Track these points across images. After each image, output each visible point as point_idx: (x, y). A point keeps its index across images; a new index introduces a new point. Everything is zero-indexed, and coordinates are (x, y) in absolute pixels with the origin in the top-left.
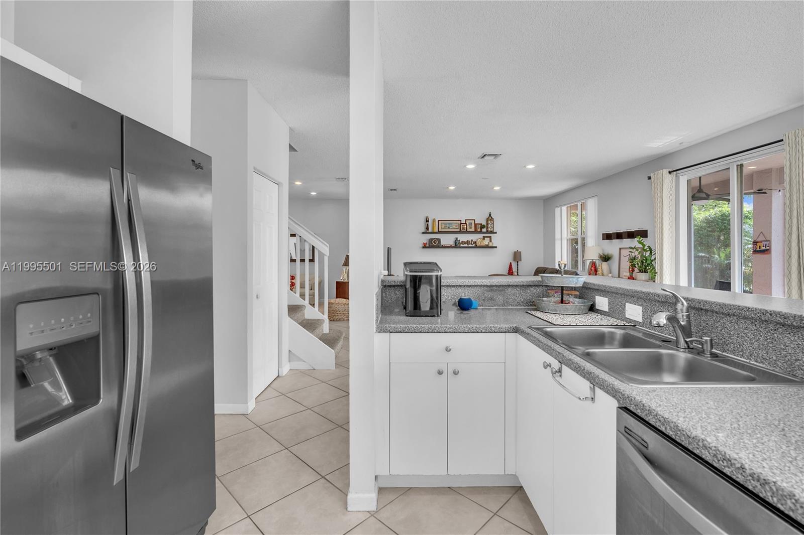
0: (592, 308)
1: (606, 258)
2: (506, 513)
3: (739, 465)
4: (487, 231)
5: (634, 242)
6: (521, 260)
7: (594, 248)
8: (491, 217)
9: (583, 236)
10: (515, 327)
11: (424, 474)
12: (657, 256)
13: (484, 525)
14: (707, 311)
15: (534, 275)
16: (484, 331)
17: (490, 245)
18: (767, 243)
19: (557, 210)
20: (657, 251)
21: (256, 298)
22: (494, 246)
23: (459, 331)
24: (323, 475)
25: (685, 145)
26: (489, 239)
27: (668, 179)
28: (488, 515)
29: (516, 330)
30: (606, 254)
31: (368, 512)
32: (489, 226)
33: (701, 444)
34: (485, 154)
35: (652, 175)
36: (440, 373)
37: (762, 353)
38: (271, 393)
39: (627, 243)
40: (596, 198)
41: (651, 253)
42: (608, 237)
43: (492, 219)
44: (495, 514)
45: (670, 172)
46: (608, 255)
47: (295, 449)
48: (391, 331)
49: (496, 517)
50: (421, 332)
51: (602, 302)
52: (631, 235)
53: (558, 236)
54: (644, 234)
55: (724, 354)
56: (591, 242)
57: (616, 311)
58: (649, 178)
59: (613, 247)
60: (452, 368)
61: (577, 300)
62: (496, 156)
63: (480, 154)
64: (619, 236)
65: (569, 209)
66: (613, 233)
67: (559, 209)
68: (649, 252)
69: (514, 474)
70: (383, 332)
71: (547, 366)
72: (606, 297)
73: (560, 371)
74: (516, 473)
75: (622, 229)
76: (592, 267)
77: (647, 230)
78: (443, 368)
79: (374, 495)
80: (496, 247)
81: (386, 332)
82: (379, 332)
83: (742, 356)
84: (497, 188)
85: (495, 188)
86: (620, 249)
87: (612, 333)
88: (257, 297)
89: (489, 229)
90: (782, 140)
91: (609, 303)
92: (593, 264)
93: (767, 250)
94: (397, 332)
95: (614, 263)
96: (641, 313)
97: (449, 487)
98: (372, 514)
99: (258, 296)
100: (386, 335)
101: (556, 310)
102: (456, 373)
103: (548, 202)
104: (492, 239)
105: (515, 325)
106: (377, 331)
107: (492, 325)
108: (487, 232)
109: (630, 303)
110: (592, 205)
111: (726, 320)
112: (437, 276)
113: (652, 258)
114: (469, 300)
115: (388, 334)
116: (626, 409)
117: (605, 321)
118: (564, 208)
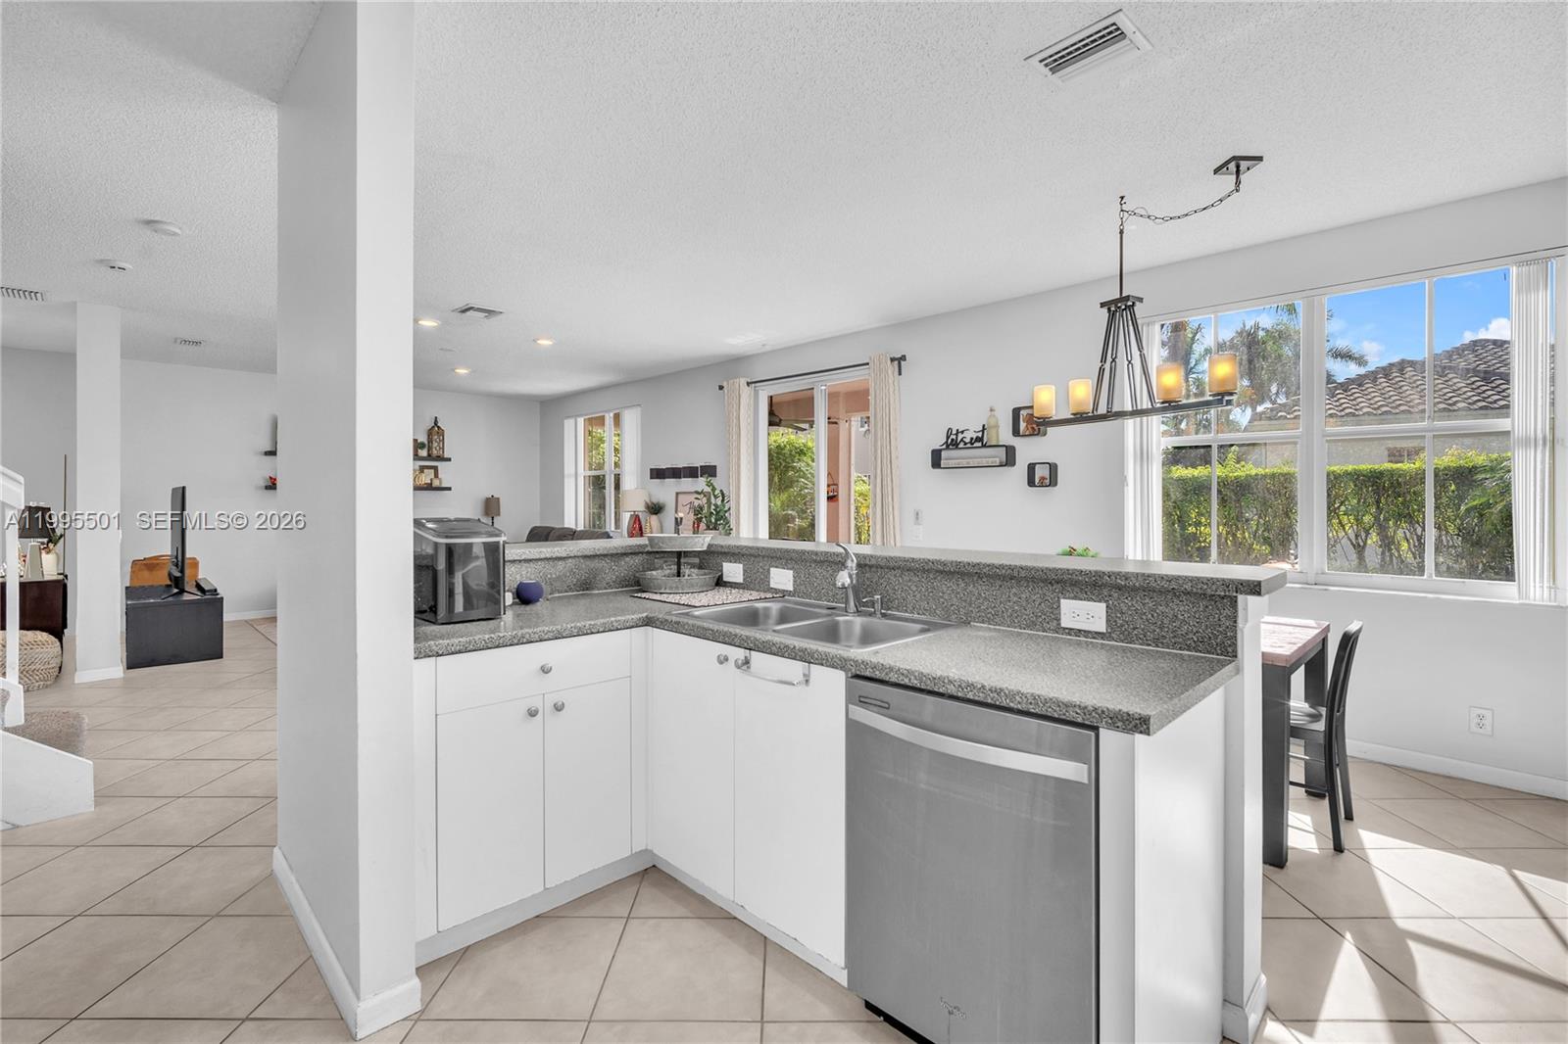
0: (720, 582)
1: (655, 509)
2: (643, 909)
3: (979, 686)
4: (429, 455)
5: (701, 483)
6: (499, 515)
7: (636, 490)
8: (439, 427)
9: (617, 471)
10: (647, 617)
12: (732, 504)
13: (621, 937)
14: (871, 567)
15: (528, 540)
16: (601, 630)
17: (436, 483)
18: (834, 487)
19: (569, 424)
20: (733, 497)
22: (443, 486)
23: (564, 635)
24: (243, 1017)
25: (768, 348)
26: (433, 471)
27: (746, 393)
28: (618, 925)
29: (649, 622)
30: (655, 501)
31: (409, 1017)
32: (435, 444)
33: (946, 681)
34: (470, 306)
35: (725, 384)
36: (532, 713)
37: (924, 604)
39: (687, 484)
40: (639, 409)
41: (723, 501)
42: (658, 474)
43: (441, 433)
44: (628, 918)
45: (748, 384)
46: (658, 503)
48: (441, 652)
49: (631, 921)
50: (498, 647)
51: (733, 571)
52: (692, 472)
53: (569, 469)
54: (709, 471)
55: (889, 612)
56: (629, 483)
57: (755, 581)
58: (721, 388)
59: (665, 491)
60: (551, 701)
61: (696, 571)
62: (490, 313)
63: (461, 304)
64: (676, 473)
65: (587, 422)
66: (684, 468)
67: (572, 421)
68: (721, 498)
69: (644, 848)
70: (425, 657)
71: (723, 660)
72: (740, 563)
73: (747, 662)
74: (647, 845)
75: (681, 463)
76: (635, 523)
77: (715, 466)
78: (537, 703)
79: (416, 982)
80: (450, 489)
81: (430, 656)
82: (419, 658)
83: (906, 611)
84: (462, 371)
85: (457, 371)
86: (677, 494)
87: (767, 609)
89: (435, 452)
90: (868, 364)
91: (745, 571)
92: (636, 519)
93: (834, 496)
95: (669, 517)
96: (792, 579)
97: (537, 916)
98: (417, 1018)
100: (430, 662)
101: (677, 588)
102: (558, 708)
103: (550, 408)
104: (439, 472)
105: (645, 615)
106: (415, 656)
107: (613, 619)
108: (430, 457)
109: (777, 567)
110: (631, 419)
111: (891, 575)
113: (726, 509)
114: (537, 585)
115: (433, 659)
116: (857, 677)
117: (747, 595)
118: (581, 421)
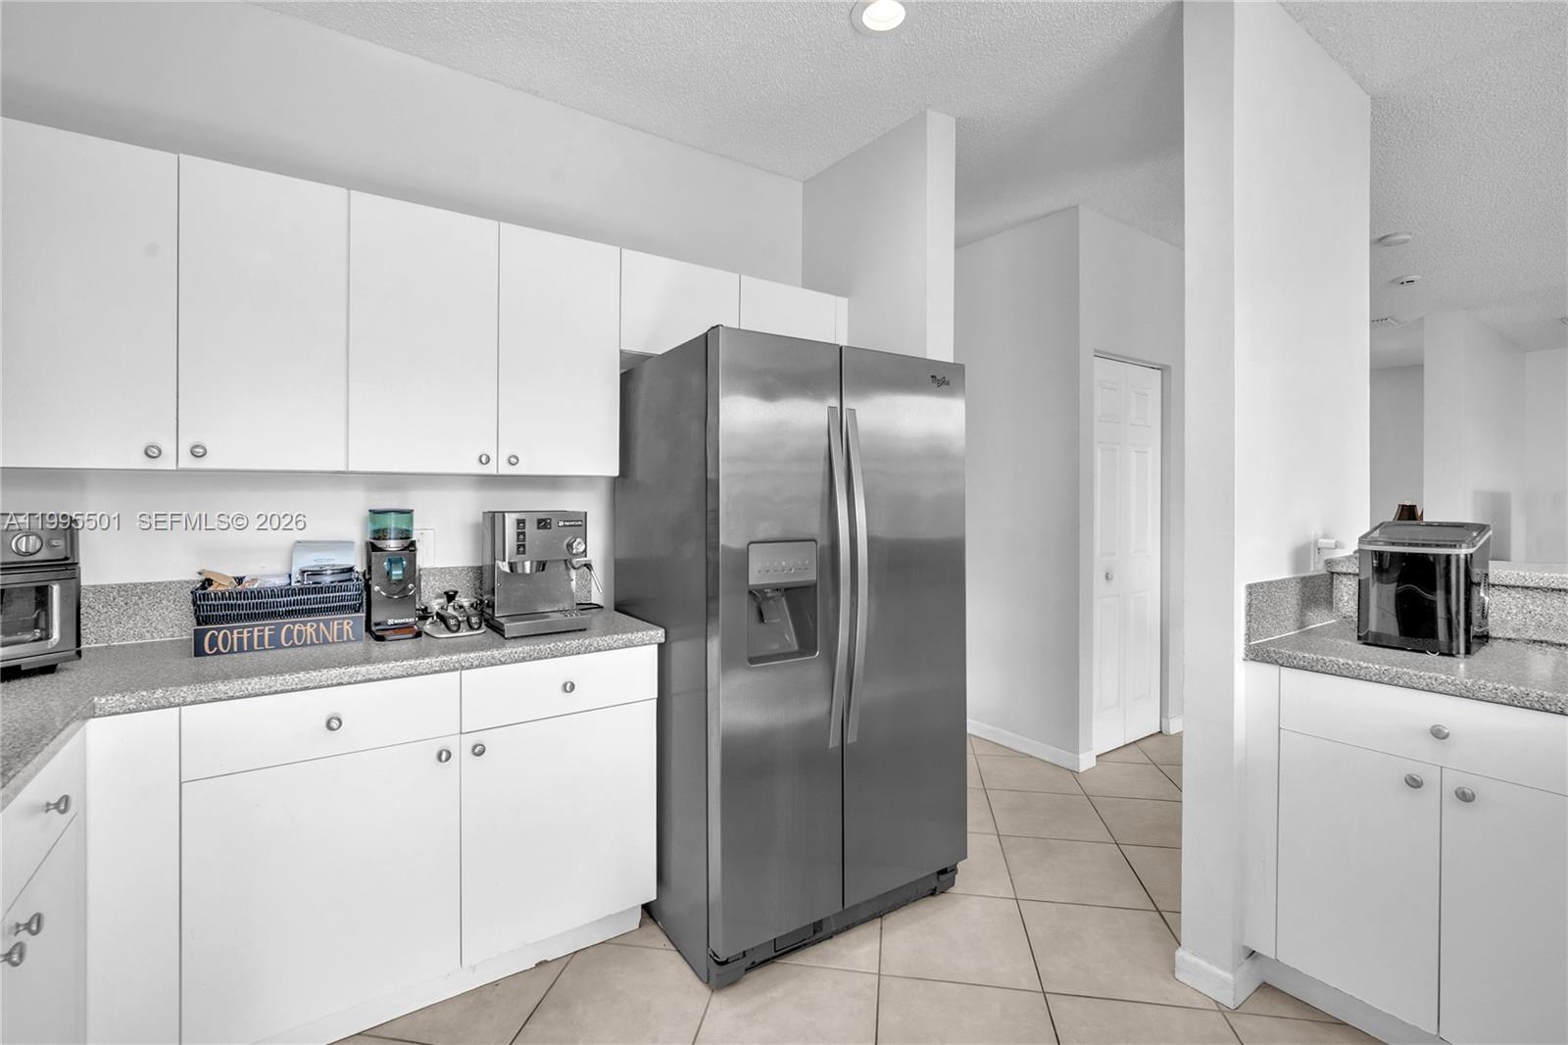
11: (1368, 1002)
21: (1104, 578)
24: (1160, 909)
31: (1217, 1002)
36: (1416, 784)
38: (1134, 754)
47: (1129, 851)
48: (1280, 663)
60: (1452, 782)
70: (1266, 662)
79: (1230, 978)
81: (1271, 663)
82: (1251, 660)
88: (1107, 577)
94: (1294, 667)
98: (1221, 1009)
99: (1109, 576)
100: (1270, 671)
102: (1466, 797)
106: (1247, 656)
112: (1448, 557)
115: (1273, 670)
